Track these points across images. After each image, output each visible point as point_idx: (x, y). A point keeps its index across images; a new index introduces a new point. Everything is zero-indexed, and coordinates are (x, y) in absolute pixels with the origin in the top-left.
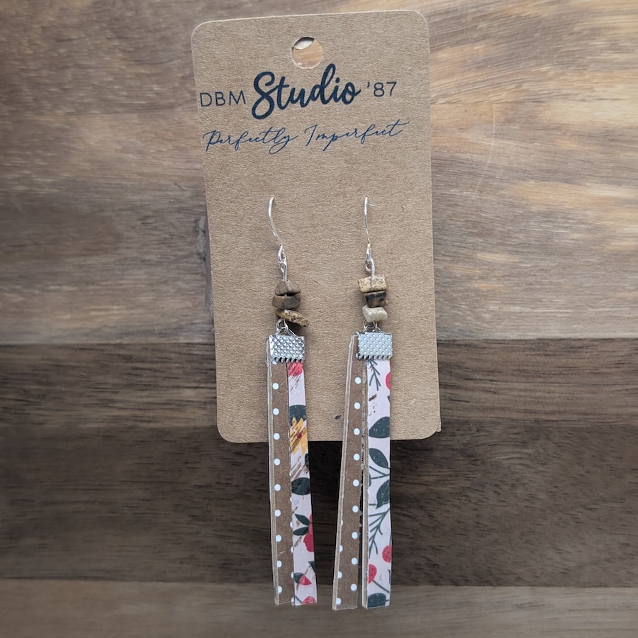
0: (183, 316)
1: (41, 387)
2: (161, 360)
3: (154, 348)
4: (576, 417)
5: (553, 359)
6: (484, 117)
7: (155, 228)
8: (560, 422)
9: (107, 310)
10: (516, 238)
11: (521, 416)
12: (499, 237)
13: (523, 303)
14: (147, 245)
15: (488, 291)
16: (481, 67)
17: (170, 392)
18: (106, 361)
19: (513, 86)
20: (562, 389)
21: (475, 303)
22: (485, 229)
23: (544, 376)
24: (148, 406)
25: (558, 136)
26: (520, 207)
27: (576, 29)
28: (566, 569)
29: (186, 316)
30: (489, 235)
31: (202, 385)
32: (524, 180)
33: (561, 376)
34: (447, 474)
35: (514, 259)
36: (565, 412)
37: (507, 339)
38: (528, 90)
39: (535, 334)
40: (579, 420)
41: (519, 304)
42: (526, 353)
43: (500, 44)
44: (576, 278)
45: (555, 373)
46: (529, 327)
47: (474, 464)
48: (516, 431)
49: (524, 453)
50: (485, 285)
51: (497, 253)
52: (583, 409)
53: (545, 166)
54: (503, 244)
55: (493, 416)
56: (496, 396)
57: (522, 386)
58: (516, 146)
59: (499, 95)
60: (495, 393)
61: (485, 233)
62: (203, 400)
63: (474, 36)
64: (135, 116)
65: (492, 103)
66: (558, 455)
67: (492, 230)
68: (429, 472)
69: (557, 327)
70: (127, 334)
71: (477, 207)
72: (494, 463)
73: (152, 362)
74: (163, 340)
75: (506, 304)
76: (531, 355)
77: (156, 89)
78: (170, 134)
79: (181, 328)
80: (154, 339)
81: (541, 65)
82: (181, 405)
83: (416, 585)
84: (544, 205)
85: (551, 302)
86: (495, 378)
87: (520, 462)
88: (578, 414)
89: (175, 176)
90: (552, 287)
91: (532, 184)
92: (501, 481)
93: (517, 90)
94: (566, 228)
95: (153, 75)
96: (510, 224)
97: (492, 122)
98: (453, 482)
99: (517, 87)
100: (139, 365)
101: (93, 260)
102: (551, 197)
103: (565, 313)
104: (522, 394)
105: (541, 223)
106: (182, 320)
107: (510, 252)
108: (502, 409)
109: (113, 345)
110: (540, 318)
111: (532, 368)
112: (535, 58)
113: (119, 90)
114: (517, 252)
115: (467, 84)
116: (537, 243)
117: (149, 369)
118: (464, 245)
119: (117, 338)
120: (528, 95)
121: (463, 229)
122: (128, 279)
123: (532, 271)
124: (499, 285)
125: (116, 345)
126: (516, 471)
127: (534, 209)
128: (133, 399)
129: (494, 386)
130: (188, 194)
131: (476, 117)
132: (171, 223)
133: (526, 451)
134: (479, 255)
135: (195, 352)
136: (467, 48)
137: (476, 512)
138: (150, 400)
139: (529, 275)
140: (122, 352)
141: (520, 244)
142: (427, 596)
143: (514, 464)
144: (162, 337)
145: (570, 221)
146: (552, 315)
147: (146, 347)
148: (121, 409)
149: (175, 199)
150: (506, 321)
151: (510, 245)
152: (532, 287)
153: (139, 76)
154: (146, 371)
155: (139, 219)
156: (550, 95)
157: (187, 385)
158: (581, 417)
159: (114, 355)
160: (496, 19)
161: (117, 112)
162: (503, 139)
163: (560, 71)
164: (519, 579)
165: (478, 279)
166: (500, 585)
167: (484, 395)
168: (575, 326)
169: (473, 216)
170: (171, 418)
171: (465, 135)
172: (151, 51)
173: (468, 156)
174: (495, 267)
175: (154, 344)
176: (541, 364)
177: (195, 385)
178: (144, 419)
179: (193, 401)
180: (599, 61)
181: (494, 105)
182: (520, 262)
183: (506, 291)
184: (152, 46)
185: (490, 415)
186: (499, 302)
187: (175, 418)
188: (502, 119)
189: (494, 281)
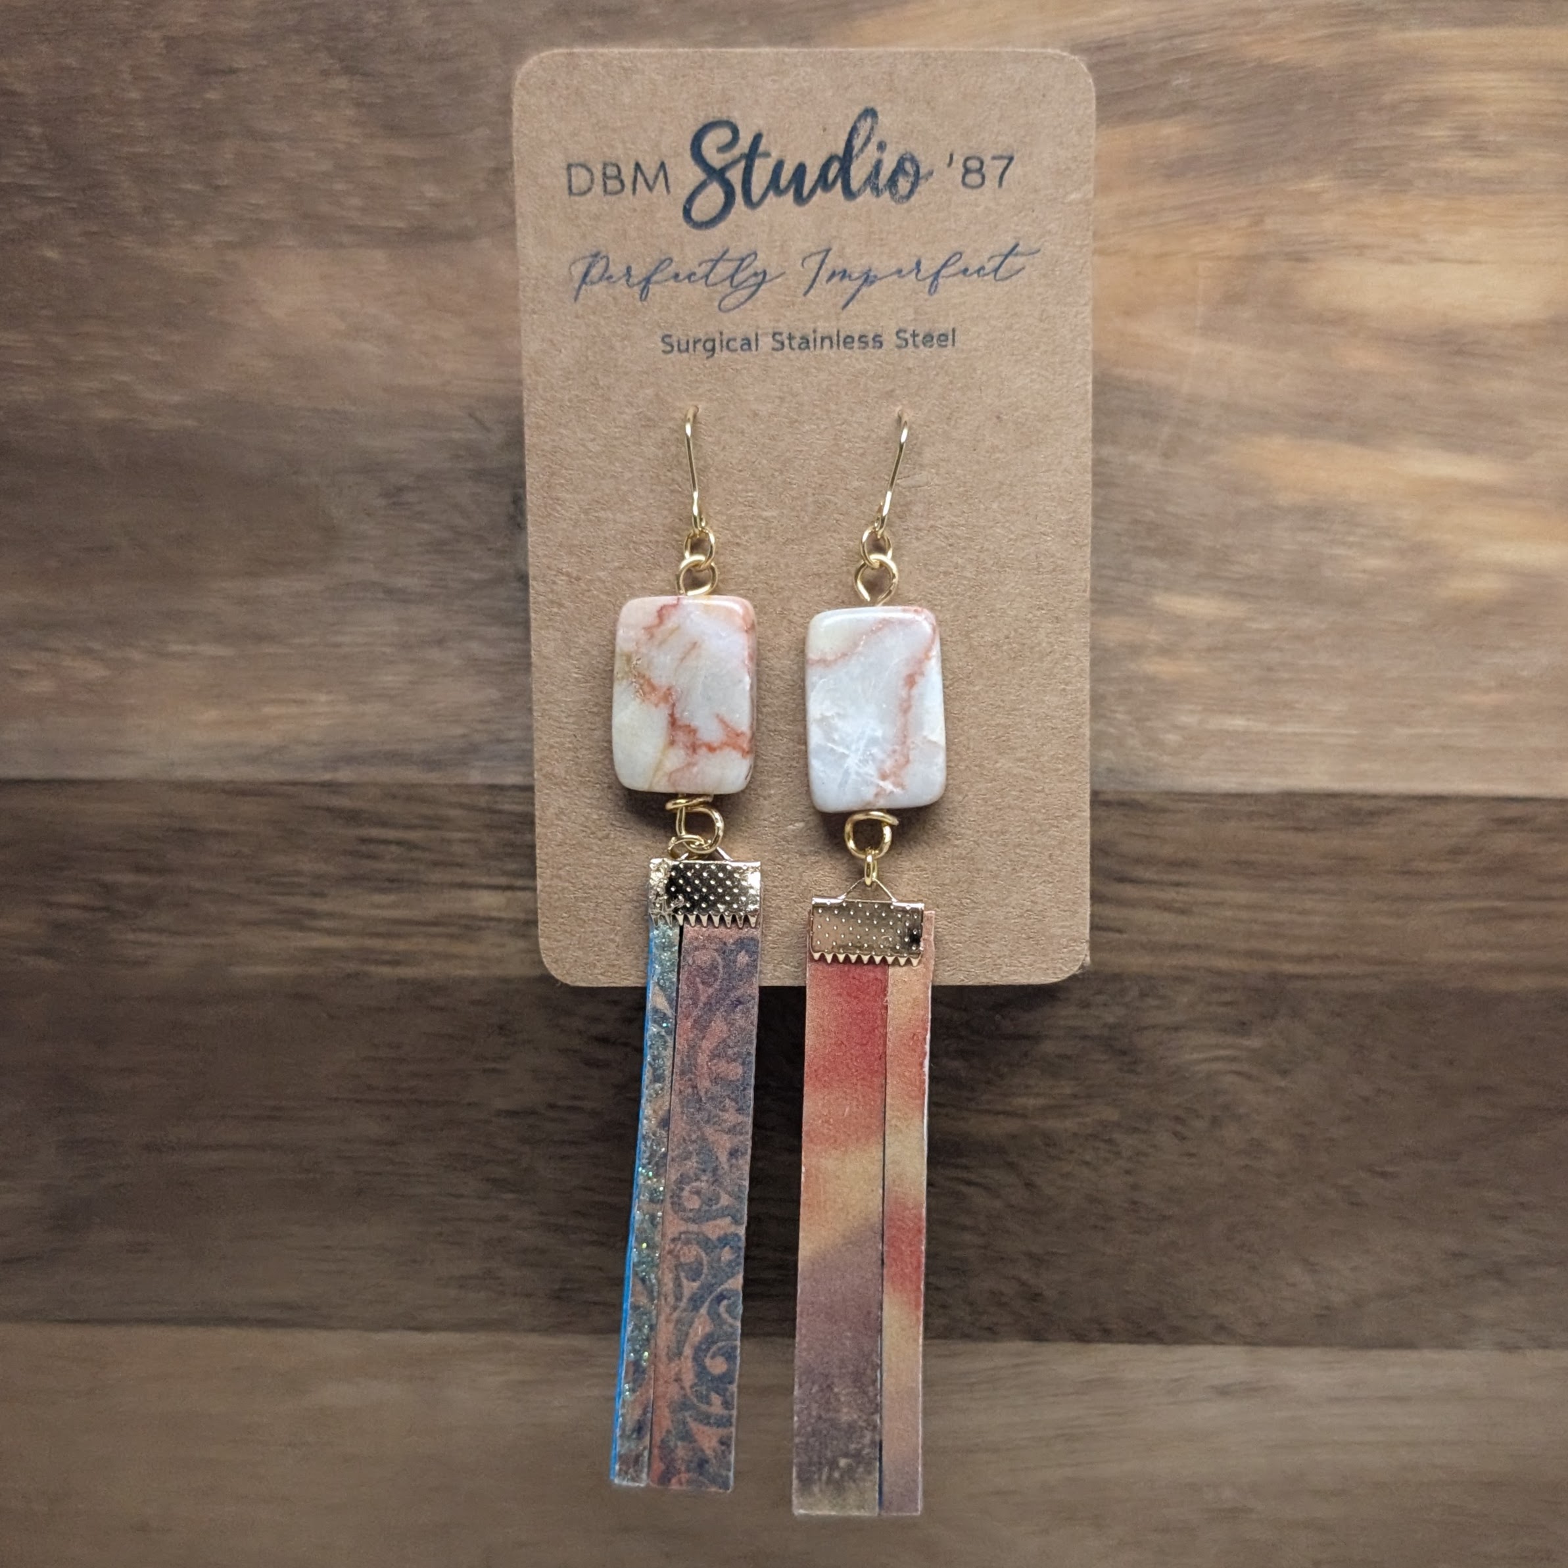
1: (144, 879)
2: (425, 822)
3: (411, 794)
4: (1358, 969)
5: (1313, 839)
6: (1177, 288)
7: (420, 516)
8: (1322, 981)
9: (304, 702)
10: (1240, 563)
11: (1237, 964)
12: (1203, 560)
13: (1251, 710)
14: (400, 555)
15: (1175, 683)
16: (1176, 174)
17: (445, 896)
18: (297, 823)
19: (1244, 222)
20: (1330, 907)
21: (1145, 709)
22: (1173, 541)
23: (1292, 876)
24: (396, 928)
25: (1339, 339)
26: (1251, 493)
27: (1388, 98)
28: (1327, 1308)
29: (487, 721)
30: (1183, 554)
32: (1262, 433)
33: (1329, 876)
34: (1068, 1091)
35: (1236, 610)
36: (1334, 957)
37: (1213, 790)
38: (1276, 232)
39: (1274, 780)
40: (1366, 976)
41: (1242, 714)
42: (1256, 824)
43: (1221, 124)
44: (1368, 659)
45: (1317, 869)
46: (1263, 766)
47: (1130, 1071)
48: (1227, 997)
49: (1241, 1047)
50: (1169, 668)
51: (1198, 595)
53: (1310, 404)
54: (1212, 577)
55: (1175, 963)
56: (1184, 919)
58: (1247, 357)
59: (1212, 241)
60: (1182, 912)
61: (1174, 549)
62: (522, 916)
63: (1161, 105)
64: (380, 255)
65: (1196, 257)
66: (1317, 1052)
67: (1188, 543)
68: (1027, 1087)
69: (1324, 767)
70: (350, 760)
71: (1157, 491)
72: (1173, 1070)
73: (406, 827)
74: (433, 777)
75: (1214, 712)
76: (1266, 829)
77: (432, 194)
79: (473, 750)
80: (411, 773)
81: (1306, 177)
82: (471, 926)
83: (995, 1341)
84: (1304, 491)
86: (1183, 879)
87: (1235, 1067)
88: (1364, 961)
89: (469, 396)
90: (1317, 676)
91: (1279, 444)
92: (1189, 1109)
93: (1252, 230)
95: (426, 161)
96: (1228, 532)
97: (1194, 301)
98: (1081, 1110)
99: (1252, 224)
100: (375, 832)
102: (1322, 475)
103: (1342, 735)
105: (1298, 531)
106: (478, 732)
107: (1227, 594)
108: (1197, 948)
109: (315, 784)
110: (1288, 745)
111: (1267, 858)
112: (1296, 159)
113: (346, 193)
114: (1243, 596)
116: (1287, 577)
117: (399, 843)
118: (1125, 576)
119: (325, 768)
120: (1276, 244)
121: (1124, 539)
122: (352, 634)
123: (1273, 639)
124: (1202, 670)
125: (322, 785)
126: (1223, 1087)
127: (1282, 499)
128: (359, 911)
129: (1182, 897)
130: (495, 439)
131: (1159, 288)
132: (456, 505)
133: (1247, 1042)
134: (1157, 598)
136: (1143, 132)
137: (1130, 1179)
138: (399, 914)
139: (1268, 648)
140: (337, 802)
141: (1250, 577)
142: (1017, 1365)
143: (1219, 1072)
144: (430, 770)
146: (1316, 739)
147: (393, 790)
149: (468, 449)
150: (1213, 750)
151: (1229, 578)
152: (1273, 675)
153: (391, 162)
154: (392, 847)
155: (383, 494)
156: (1325, 246)
157: (484, 880)
158: (1370, 968)
159: (318, 808)
160: (1212, 67)
161: (341, 245)
162: (1218, 338)
163: (1349, 193)
164: (1221, 1328)
165: (1154, 655)
166: (1179, 1341)
167: (1158, 917)
168: (1365, 766)
169: (1148, 512)
170: (448, 957)
171: (1134, 327)
172: (423, 107)
174: (1192, 628)
175: (414, 786)
176: (1286, 849)
178: (384, 957)
179: (500, 920)
180: (1435, 173)
181: (1200, 263)
182: (1248, 619)
183: (1214, 683)
184: (426, 96)
185: (1169, 963)
186: (1200, 708)
187: (455, 957)
188: (1218, 295)
189: (1190, 659)
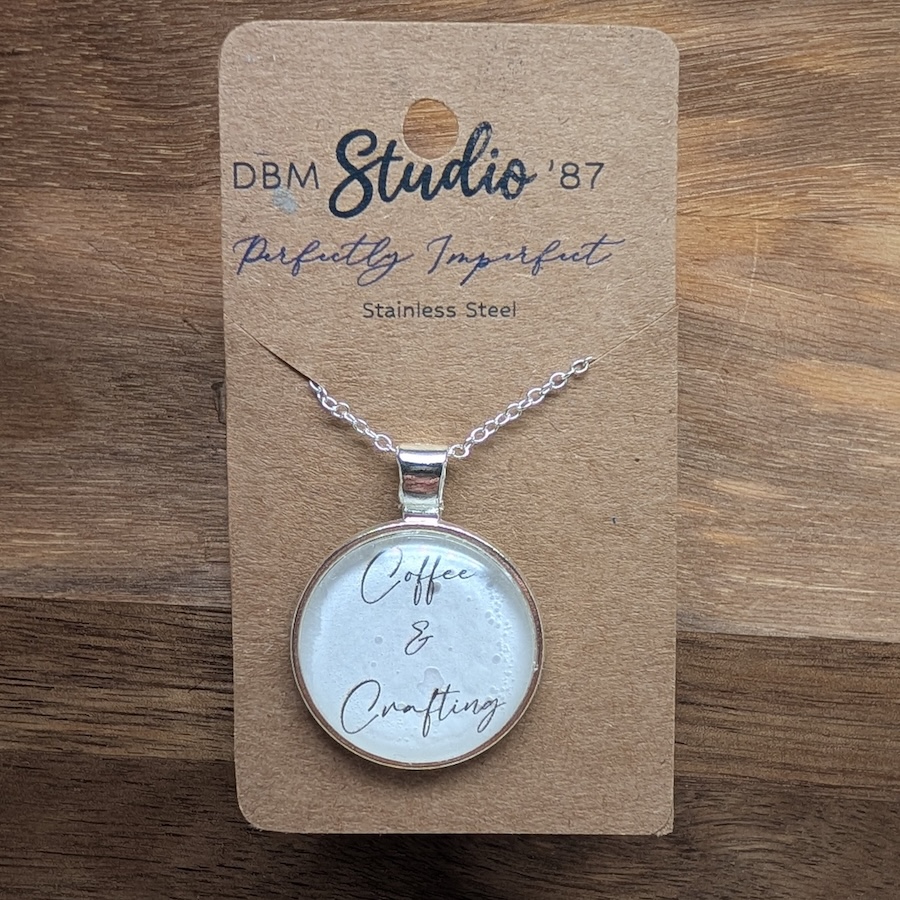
0: (179, 556)
2: (132, 634)
4: (872, 782)
5: (837, 676)
6: (737, 243)
7: (142, 397)
8: (844, 790)
9: (43, 537)
10: (783, 456)
11: (776, 774)
12: (754, 453)
13: (788, 572)
14: (124, 426)
15: (730, 548)
16: (739, 155)
17: (144, 693)
18: (32, 630)
19: (793, 192)
20: (851, 730)
21: (706, 567)
22: (730, 437)
23: (820, 704)
24: (103, 716)
25: (865, 285)
26: (793, 403)
29: (186, 556)
30: (737, 448)
31: (204, 684)
32: (804, 356)
33: (851, 706)
34: (637, 872)
35: (779, 493)
36: (854, 771)
37: (759, 634)
38: (817, 201)
39: (807, 628)
40: (879, 788)
41: (782, 574)
42: (791, 662)
43: (776, 117)
44: (884, 535)
45: (840, 700)
46: (798, 616)
47: (688, 858)
48: (765, 801)
49: (778, 842)
50: (725, 536)
51: (749, 480)
52: (886, 768)
53: (840, 335)
54: (761, 467)
55: (726, 772)
57: (779, 721)
58: (792, 296)
59: (767, 206)
60: (732, 730)
61: (730, 444)
62: (203, 712)
63: (730, 102)
64: (121, 196)
65: (752, 218)
66: (838, 849)
67: (742, 439)
68: (605, 867)
69: (847, 619)
70: (75, 583)
71: (717, 398)
72: (722, 858)
73: (117, 637)
74: (138, 599)
75: (760, 572)
76: (799, 666)
77: (162, 152)
78: (183, 232)
79: (173, 579)
80: (123, 594)
81: (842, 160)
82: (163, 718)
84: (835, 402)
85: (839, 573)
86: (734, 704)
87: (772, 857)
88: (878, 776)
89: (185, 306)
90: (843, 547)
91: (816, 365)
92: (734, 891)
93: (798, 199)
94: (872, 445)
95: (159, 127)
96: (774, 432)
97: (752, 252)
98: (647, 887)
99: (798, 194)
100: (93, 641)
101: (26, 447)
102: (849, 389)
103: (863, 594)
104: (780, 735)
105: (830, 432)
106: (178, 565)
107: (771, 481)
108: (743, 759)
109: (48, 600)
110: (818, 601)
111: (801, 690)
112: (834, 146)
113: (98, 149)
114: (784, 482)
115: (711, 183)
116: (820, 468)
117: (109, 649)
118: (691, 462)
119: (56, 590)
120: (817, 210)
121: (693, 435)
122: (85, 484)
123: (809, 517)
124: (750, 538)
125: (53, 600)
126: (761, 874)
127: (816, 408)
128: (76, 703)
129: (731, 718)
130: (205, 340)
131: (724, 241)
132: (171, 390)
133: (780, 838)
134: (717, 482)
135: (195, 624)
136: (714, 122)
138: (107, 705)
139: (803, 524)
140: (63, 616)
141: (790, 468)
143: (758, 861)
144: (139, 593)
145: (880, 434)
146: (840, 596)
147: (108, 608)
148: (53, 718)
149: (182, 347)
150: (758, 602)
151: (773, 467)
152: (808, 545)
153: (134, 127)
154: (105, 652)
155: (114, 379)
156: (856, 213)
157: (176, 682)
158: (883, 782)
159: (49, 619)
160: (769, 75)
161: (90, 187)
162: (769, 282)
163: (876, 173)
165: (713, 525)
167: (712, 734)
168: (879, 620)
169: (711, 414)
170: (143, 742)
171: (702, 272)
172: (159, 85)
173: (706, 308)
174: (744, 506)
176: (816, 684)
177: (191, 683)
178: (93, 739)
179: (185, 713)
181: (757, 222)
182: (789, 500)
183: (761, 550)
184: (163, 77)
185: (721, 771)
186: (748, 568)
187: (150, 742)
188: (769, 249)
189: (742, 530)
